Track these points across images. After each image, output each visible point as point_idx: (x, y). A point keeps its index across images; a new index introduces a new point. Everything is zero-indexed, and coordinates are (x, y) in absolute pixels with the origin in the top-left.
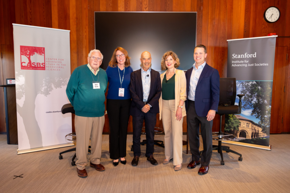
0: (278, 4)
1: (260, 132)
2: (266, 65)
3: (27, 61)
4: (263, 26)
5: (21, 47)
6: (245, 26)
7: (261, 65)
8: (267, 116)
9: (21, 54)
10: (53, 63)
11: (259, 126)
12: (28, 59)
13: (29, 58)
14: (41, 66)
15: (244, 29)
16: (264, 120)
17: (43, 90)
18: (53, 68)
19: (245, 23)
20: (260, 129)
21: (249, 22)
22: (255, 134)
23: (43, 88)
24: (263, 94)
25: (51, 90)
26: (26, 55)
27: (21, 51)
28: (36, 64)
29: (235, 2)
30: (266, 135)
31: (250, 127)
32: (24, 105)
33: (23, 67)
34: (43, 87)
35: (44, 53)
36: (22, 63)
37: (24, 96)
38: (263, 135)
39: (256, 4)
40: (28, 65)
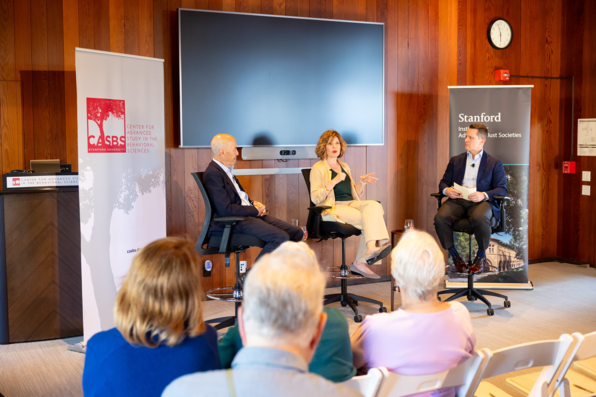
0: (508, 13)
1: (512, 259)
2: (517, 135)
3: (97, 134)
4: (488, 55)
5: (90, 101)
6: (459, 54)
7: (510, 135)
8: (524, 228)
9: (89, 118)
10: (138, 136)
11: (510, 247)
12: (98, 129)
13: (101, 126)
14: (120, 143)
15: (459, 60)
16: (519, 235)
17: (121, 200)
18: (138, 148)
19: (459, 47)
20: (513, 254)
21: (466, 46)
22: (505, 264)
23: (122, 195)
24: (514, 189)
25: (134, 200)
26: (95, 118)
27: (88, 112)
28: (110, 140)
29: (441, 5)
30: (522, 264)
31: (495, 251)
32: (92, 235)
33: (92, 148)
34: (121, 192)
35: (124, 113)
36: (89, 138)
37: (92, 214)
38: (517, 264)
39: (474, 11)
40: (98, 143)
